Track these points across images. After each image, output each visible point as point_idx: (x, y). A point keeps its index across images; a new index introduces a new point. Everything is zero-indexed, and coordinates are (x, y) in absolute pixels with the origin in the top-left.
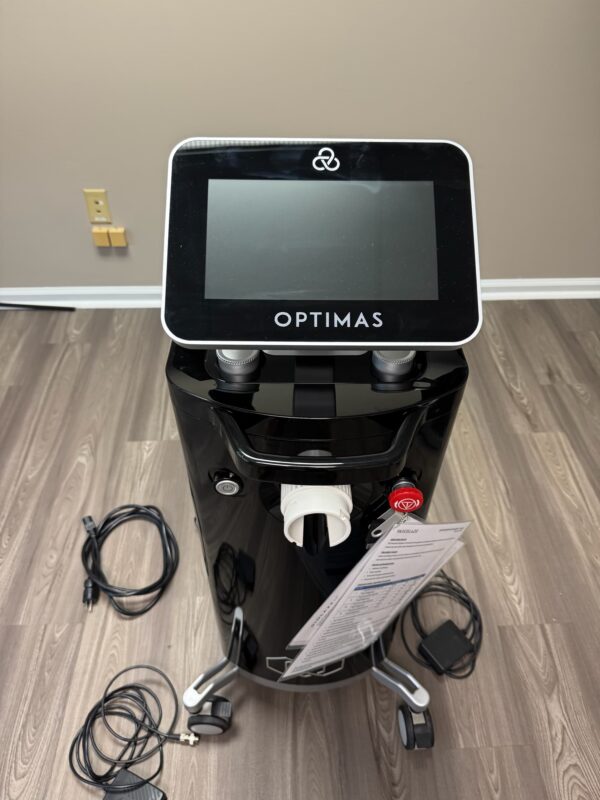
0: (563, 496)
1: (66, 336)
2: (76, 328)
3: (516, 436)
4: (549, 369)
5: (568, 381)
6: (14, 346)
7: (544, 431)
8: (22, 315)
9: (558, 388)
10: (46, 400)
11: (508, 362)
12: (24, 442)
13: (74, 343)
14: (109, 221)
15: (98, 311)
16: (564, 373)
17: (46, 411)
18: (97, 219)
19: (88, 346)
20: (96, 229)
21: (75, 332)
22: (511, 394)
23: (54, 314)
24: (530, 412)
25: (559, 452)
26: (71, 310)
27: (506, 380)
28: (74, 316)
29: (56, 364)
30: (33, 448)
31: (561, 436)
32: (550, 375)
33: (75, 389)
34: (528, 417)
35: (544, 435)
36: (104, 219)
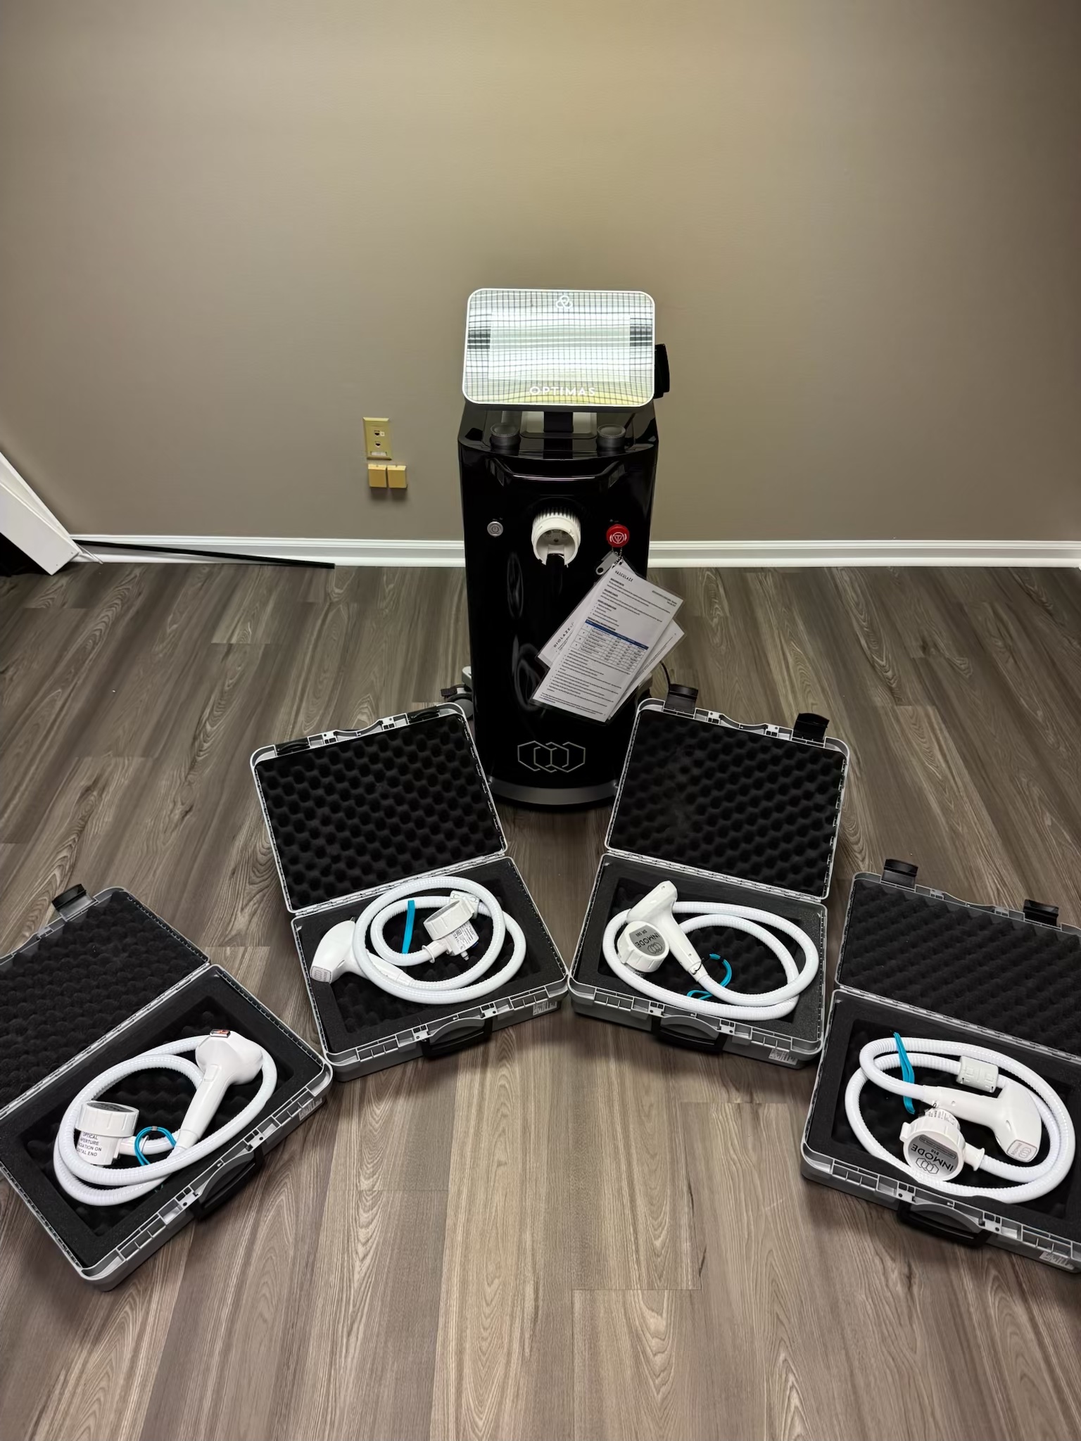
0: (925, 768)
1: (327, 595)
2: (337, 587)
3: (875, 709)
4: (924, 641)
5: (947, 654)
6: (265, 604)
7: (910, 704)
8: (268, 570)
9: (931, 660)
10: (312, 658)
11: (873, 634)
12: (294, 698)
13: (338, 603)
14: (389, 457)
15: (361, 569)
16: (941, 645)
17: (314, 670)
18: (375, 454)
19: (355, 606)
20: (372, 466)
21: (337, 591)
22: (873, 667)
23: (309, 572)
24: (894, 686)
25: (925, 724)
26: (330, 566)
27: (868, 652)
28: (333, 572)
29: (319, 622)
30: (304, 704)
31: (930, 709)
32: (925, 648)
33: (345, 649)
34: (891, 689)
35: (910, 708)
36: (383, 455)
